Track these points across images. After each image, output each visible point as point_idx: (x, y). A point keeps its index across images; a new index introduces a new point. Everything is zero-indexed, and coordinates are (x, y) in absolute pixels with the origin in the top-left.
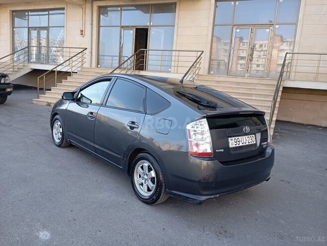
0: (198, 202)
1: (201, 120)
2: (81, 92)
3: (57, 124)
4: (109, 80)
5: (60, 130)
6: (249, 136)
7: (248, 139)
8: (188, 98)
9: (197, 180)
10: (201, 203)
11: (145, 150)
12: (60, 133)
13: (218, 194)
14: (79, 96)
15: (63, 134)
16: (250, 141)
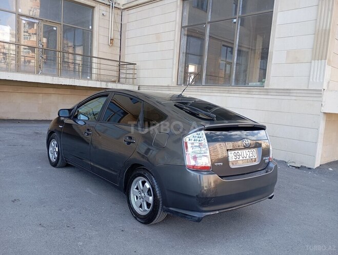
0: (197, 219)
1: (198, 133)
2: (78, 109)
3: (53, 143)
4: (106, 96)
5: (56, 149)
6: (250, 150)
7: (248, 153)
8: (186, 112)
9: (195, 195)
10: (199, 220)
11: (142, 166)
12: (56, 153)
13: (218, 210)
14: (76, 113)
15: (58, 153)
16: (251, 155)
